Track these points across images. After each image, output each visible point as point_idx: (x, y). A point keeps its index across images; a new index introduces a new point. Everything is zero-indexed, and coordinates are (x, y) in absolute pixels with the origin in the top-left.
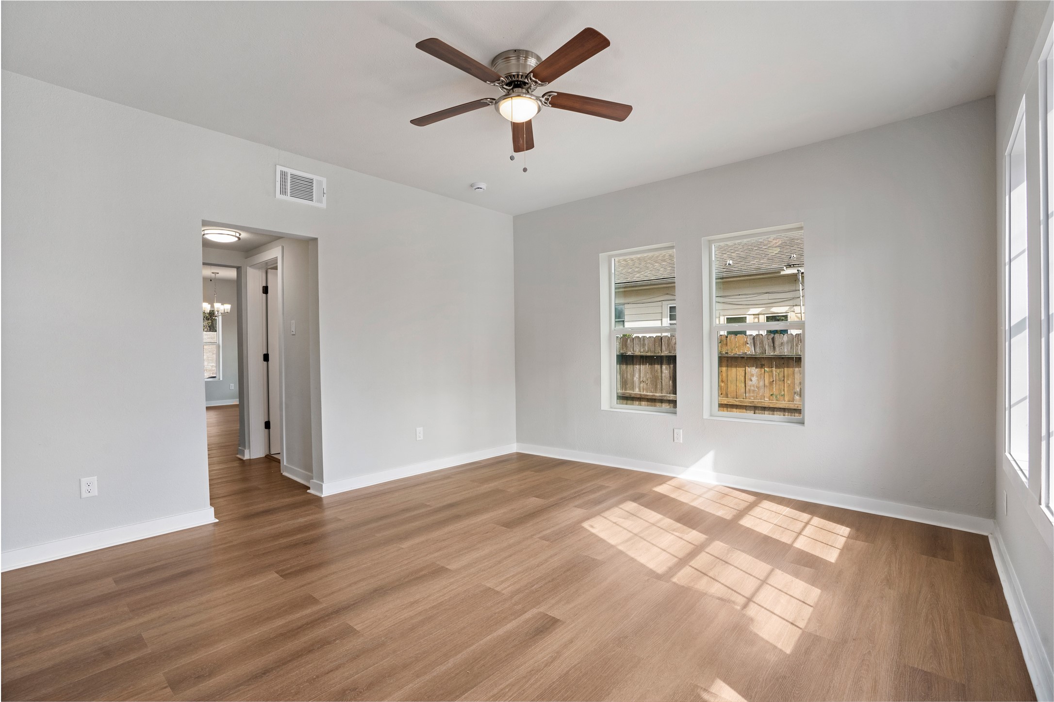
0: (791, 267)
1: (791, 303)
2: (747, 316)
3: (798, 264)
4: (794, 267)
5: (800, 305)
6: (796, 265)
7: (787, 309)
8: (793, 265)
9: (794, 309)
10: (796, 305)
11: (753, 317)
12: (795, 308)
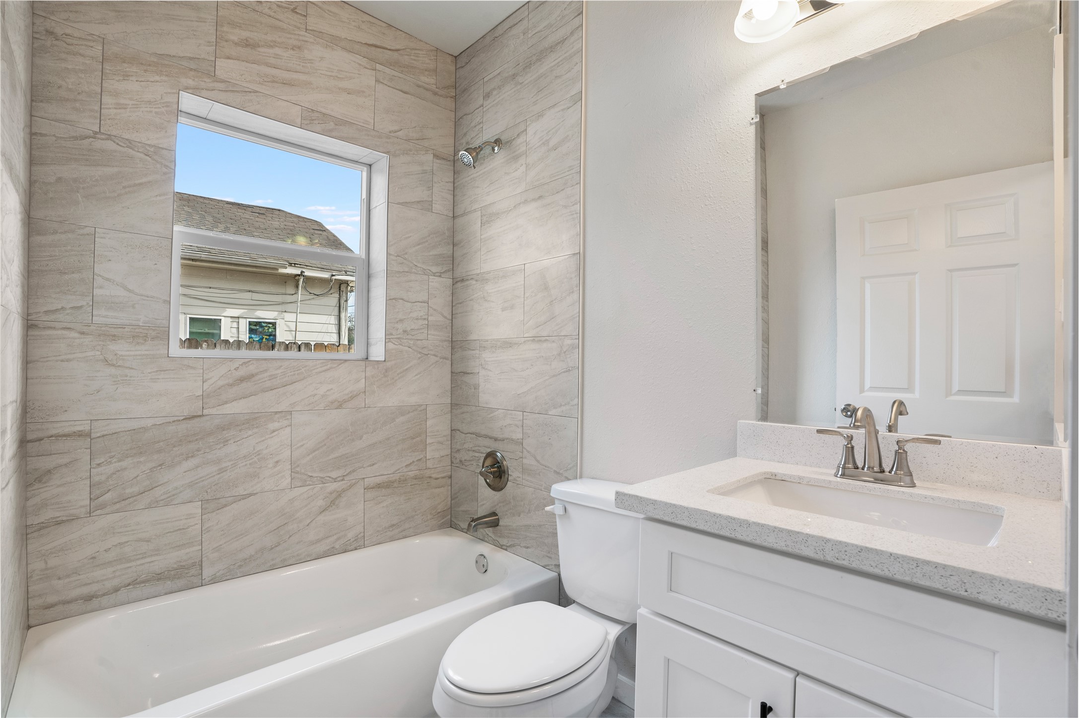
0: (291, 266)
1: (280, 308)
2: (223, 319)
3: (300, 265)
4: (295, 266)
5: (297, 313)
6: (297, 264)
7: (276, 315)
8: (295, 264)
9: (284, 317)
10: (285, 311)
11: (230, 320)
12: (285, 314)
